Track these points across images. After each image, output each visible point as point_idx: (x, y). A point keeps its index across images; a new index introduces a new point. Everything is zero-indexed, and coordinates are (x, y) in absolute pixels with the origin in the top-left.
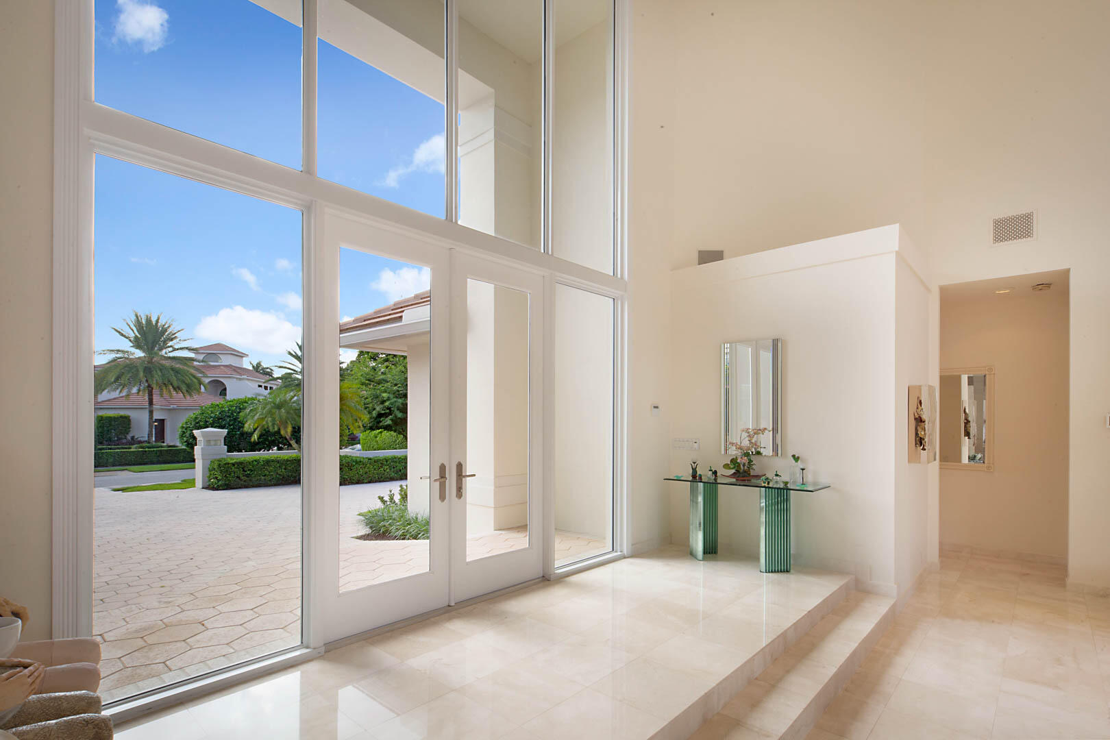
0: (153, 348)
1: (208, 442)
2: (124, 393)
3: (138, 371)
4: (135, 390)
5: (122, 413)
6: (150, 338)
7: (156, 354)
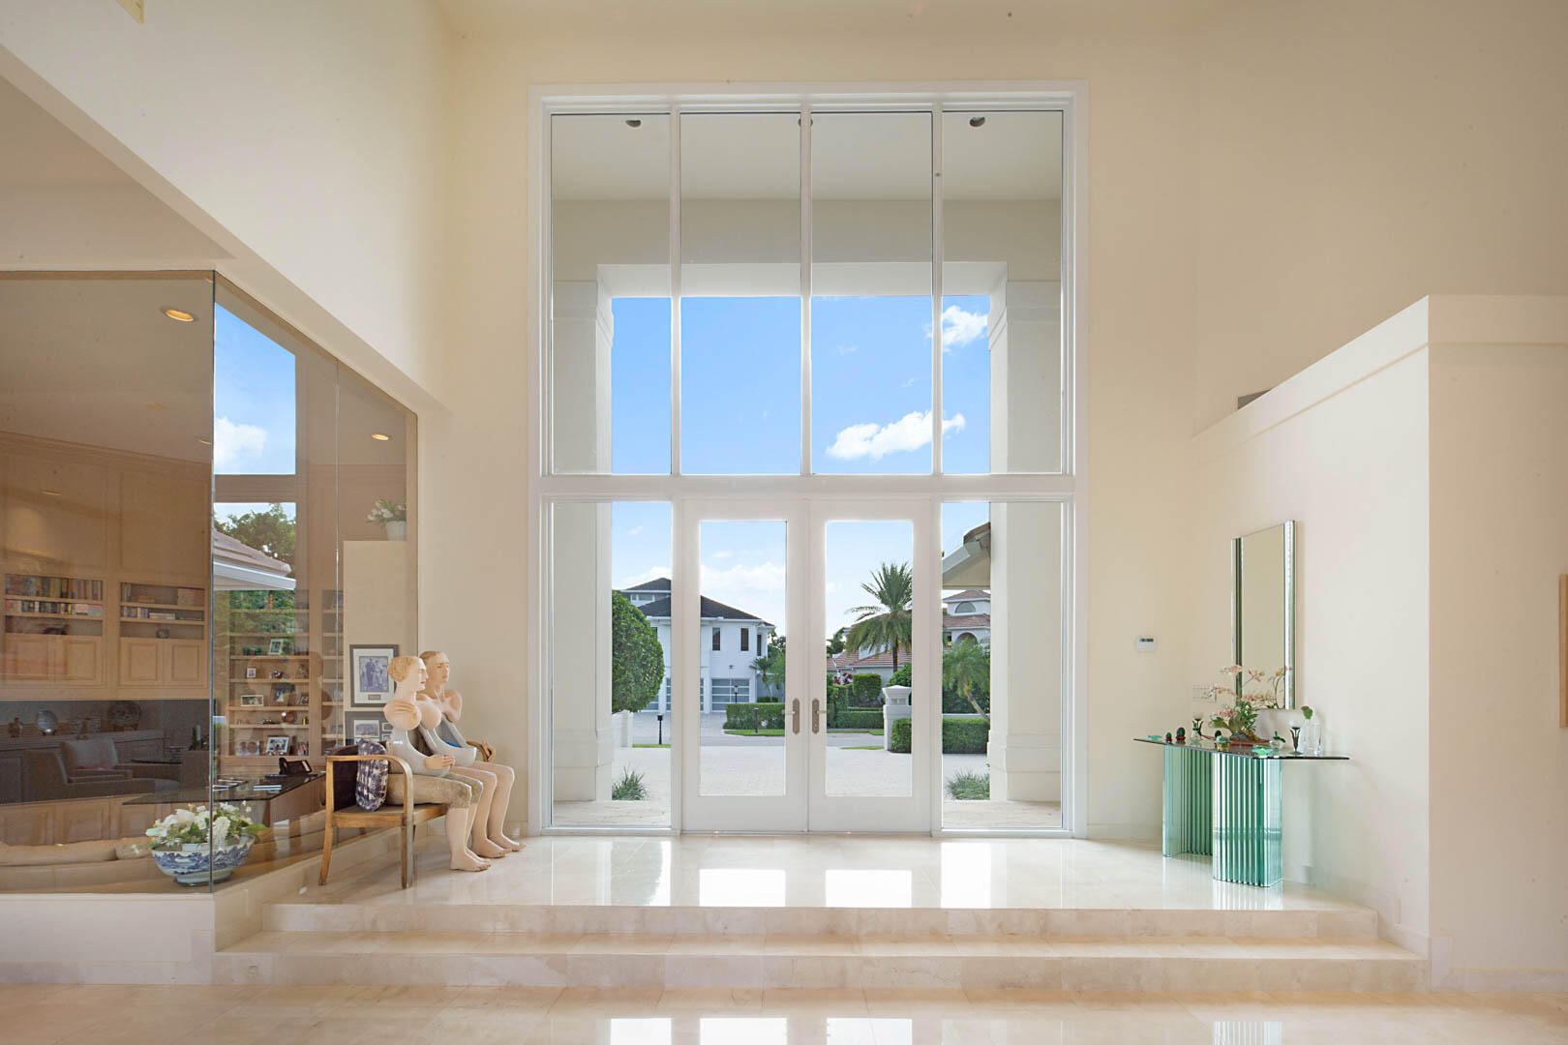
0: (897, 601)
1: (895, 701)
2: (873, 653)
3: (881, 628)
4: (882, 649)
5: (874, 672)
6: (894, 591)
7: (900, 607)
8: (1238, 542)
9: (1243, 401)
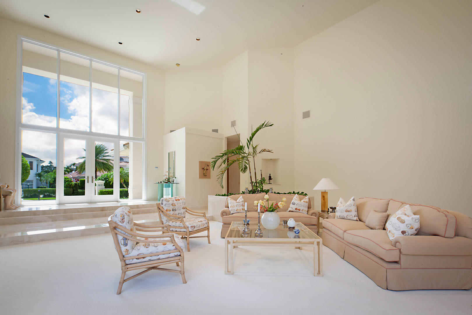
1: (99, 185)
8: (169, 153)
9: (171, 131)
